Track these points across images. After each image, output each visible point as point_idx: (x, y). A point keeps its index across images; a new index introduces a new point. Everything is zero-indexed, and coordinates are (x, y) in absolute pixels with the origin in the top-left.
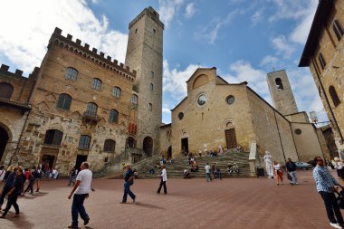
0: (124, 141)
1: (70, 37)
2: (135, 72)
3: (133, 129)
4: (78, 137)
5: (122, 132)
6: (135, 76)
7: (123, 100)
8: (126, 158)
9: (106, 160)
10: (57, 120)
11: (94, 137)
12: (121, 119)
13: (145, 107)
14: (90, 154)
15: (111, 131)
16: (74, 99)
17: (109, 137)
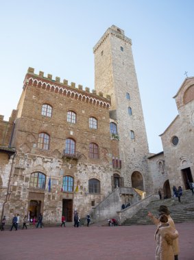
0: (110, 180)
1: (41, 73)
2: (109, 96)
3: (117, 164)
5: (105, 169)
6: (110, 102)
7: (100, 131)
9: (93, 203)
10: (39, 161)
11: (77, 177)
12: (102, 154)
13: (126, 135)
14: (75, 198)
15: (93, 168)
16: (52, 137)
17: (93, 176)
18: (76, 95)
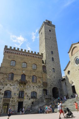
0: (41, 92)
1: (11, 47)
2: (42, 54)
3: (45, 84)
4: (18, 92)
5: (39, 87)
6: (43, 56)
7: (38, 70)
8: (42, 101)
9: (33, 103)
11: (25, 91)
12: (38, 80)
13: (50, 71)
14: (24, 101)
15: (33, 87)
16: (15, 75)
17: (33, 90)
18: (27, 55)
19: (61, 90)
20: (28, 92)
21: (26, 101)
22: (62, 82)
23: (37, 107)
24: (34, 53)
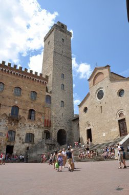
0: (41, 134)
2: (47, 77)
3: (48, 124)
4: (6, 132)
5: (39, 127)
6: (47, 81)
7: (38, 101)
8: (42, 148)
9: (28, 149)
11: (17, 132)
12: (38, 116)
13: (57, 104)
14: (15, 145)
15: (30, 126)
16: (3, 105)
17: (29, 131)
18: (22, 76)
19: (71, 134)
20: (22, 132)
21: (17, 145)
22: (72, 123)
23: (34, 155)
24: (34, 73)
